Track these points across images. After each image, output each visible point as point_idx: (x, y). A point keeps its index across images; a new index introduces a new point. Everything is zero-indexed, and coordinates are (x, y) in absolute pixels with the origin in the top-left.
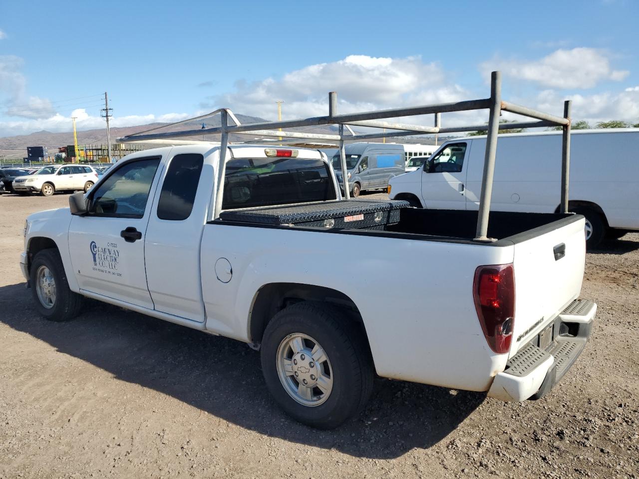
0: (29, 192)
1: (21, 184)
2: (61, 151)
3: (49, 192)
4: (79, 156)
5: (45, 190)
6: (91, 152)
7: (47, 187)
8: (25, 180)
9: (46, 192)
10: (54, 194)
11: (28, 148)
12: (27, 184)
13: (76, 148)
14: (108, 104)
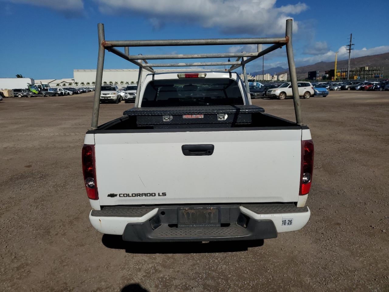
0: (275, 97)
1: (269, 93)
2: (326, 74)
3: (283, 98)
4: (337, 76)
5: (281, 96)
6: (345, 73)
7: (282, 95)
8: (272, 91)
9: (281, 97)
10: (285, 99)
11: (309, 72)
12: (272, 93)
13: (336, 71)
14: (352, 41)
